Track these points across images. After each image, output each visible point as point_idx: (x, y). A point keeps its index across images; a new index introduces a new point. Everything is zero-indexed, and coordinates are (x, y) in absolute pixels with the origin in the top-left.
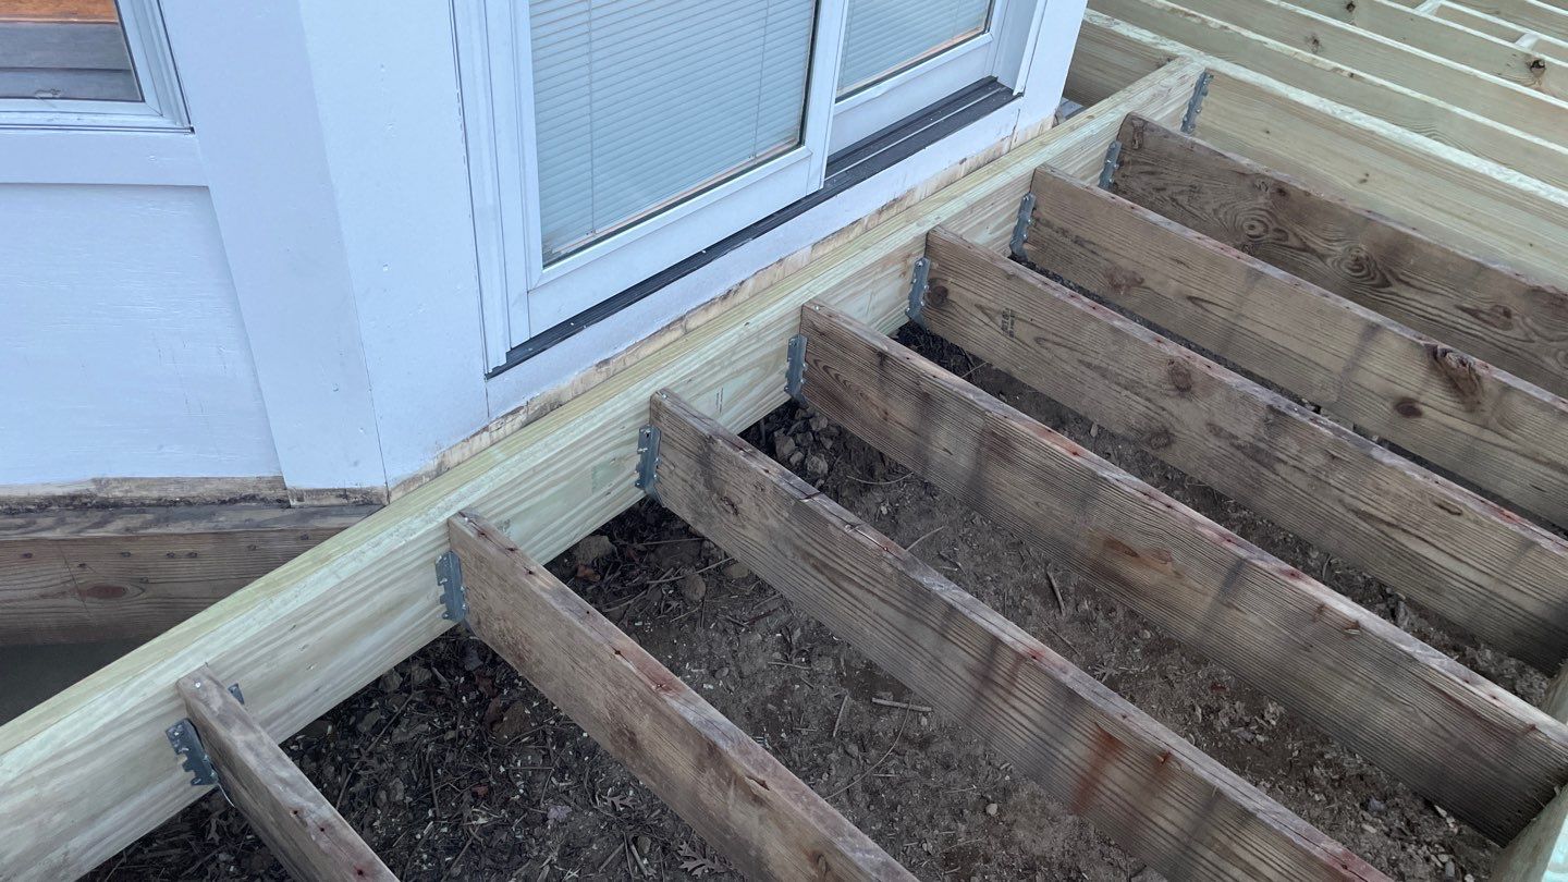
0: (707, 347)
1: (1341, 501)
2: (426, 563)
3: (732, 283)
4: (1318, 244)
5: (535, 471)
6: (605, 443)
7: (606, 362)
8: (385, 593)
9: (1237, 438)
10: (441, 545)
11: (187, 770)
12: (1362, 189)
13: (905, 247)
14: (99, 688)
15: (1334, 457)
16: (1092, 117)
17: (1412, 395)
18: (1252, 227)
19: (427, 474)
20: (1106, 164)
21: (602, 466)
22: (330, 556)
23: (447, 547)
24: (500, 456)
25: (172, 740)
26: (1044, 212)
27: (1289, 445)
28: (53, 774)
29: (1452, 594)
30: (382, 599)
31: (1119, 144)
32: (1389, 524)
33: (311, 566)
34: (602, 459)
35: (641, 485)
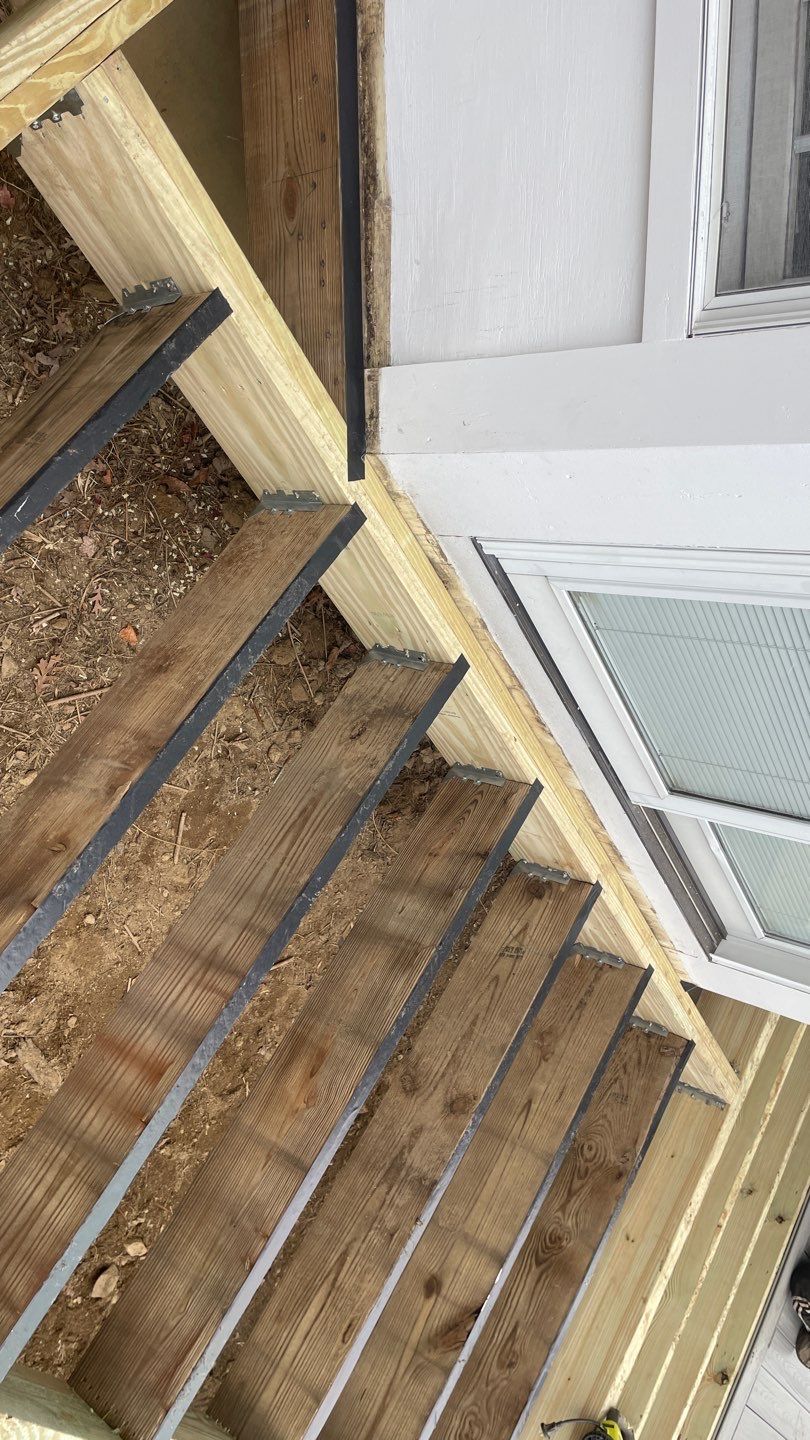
0: (495, 707)
1: (355, 1240)
2: (310, 481)
3: (550, 726)
4: (574, 1205)
6: (415, 628)
7: (484, 626)
8: (288, 452)
9: (409, 1152)
10: (328, 496)
11: (136, 287)
12: (620, 1237)
13: (580, 866)
14: (209, 223)
15: (392, 1235)
16: (689, 1012)
17: (444, 1292)
18: (590, 1148)
19: (389, 484)
20: (648, 1023)
21: (394, 622)
22: (320, 409)
23: (327, 502)
24: (404, 544)
25: (163, 281)
26: (607, 976)
27: (404, 1197)
28: (135, 189)
29: (276, 1330)
30: (283, 449)
31: (665, 1035)
32: (335, 1279)
33: (311, 392)
34: (400, 622)
35: (377, 648)
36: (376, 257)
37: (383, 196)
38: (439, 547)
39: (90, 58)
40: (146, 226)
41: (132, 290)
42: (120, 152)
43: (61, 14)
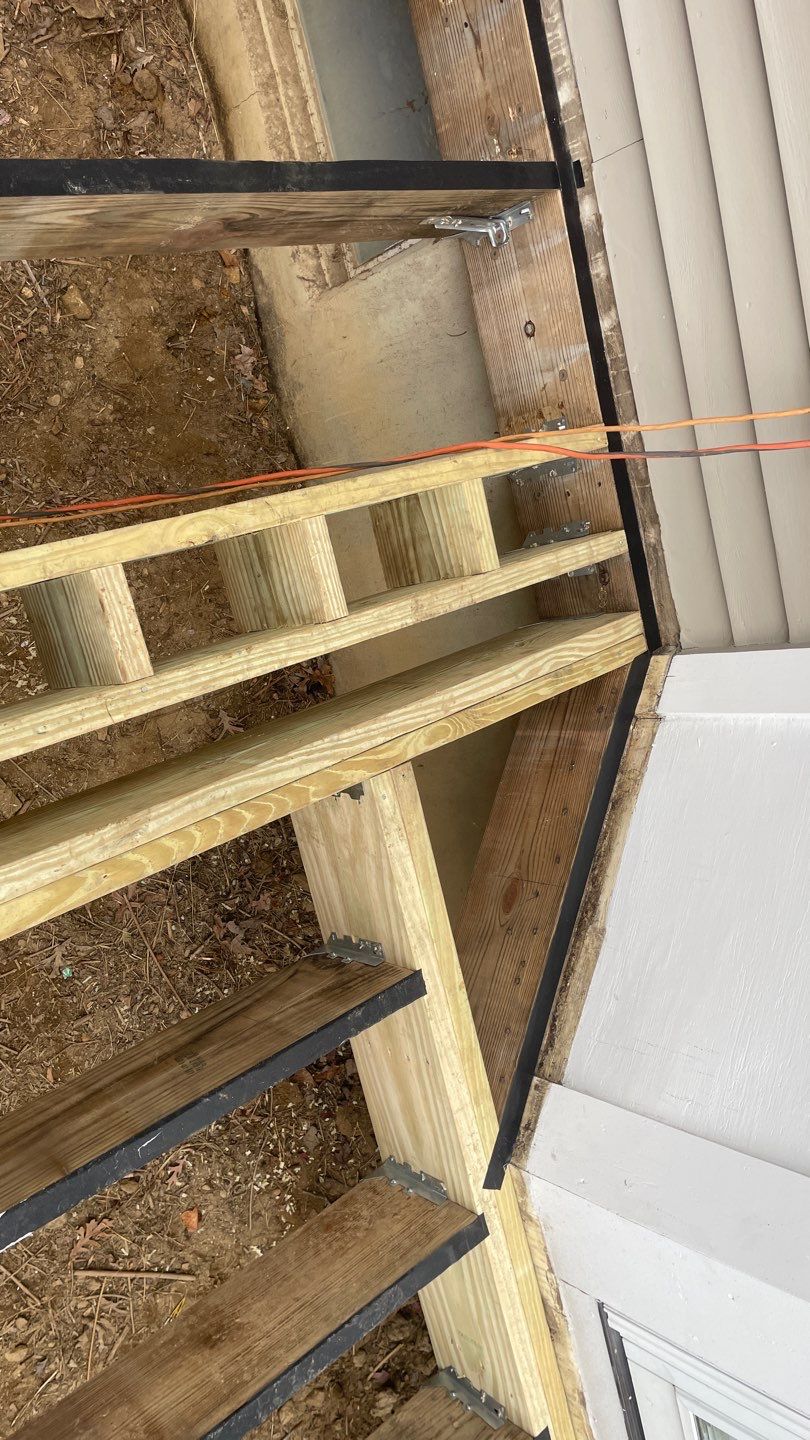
2: (442, 1169)
5: (496, 1303)
6: (502, 1372)
7: (583, 1402)
8: (430, 1133)
10: (455, 1195)
11: (345, 936)
14: (433, 912)
19: (524, 1203)
21: (481, 1356)
22: (479, 1106)
23: (452, 1198)
24: (520, 1273)
25: (372, 943)
28: (379, 868)
30: (426, 1128)
33: (475, 1087)
34: (487, 1359)
35: (451, 1372)
36: (576, 975)
37: (599, 925)
38: (557, 1291)
39: (385, 762)
40: (376, 896)
41: (340, 937)
42: (379, 837)
43: (374, 726)
